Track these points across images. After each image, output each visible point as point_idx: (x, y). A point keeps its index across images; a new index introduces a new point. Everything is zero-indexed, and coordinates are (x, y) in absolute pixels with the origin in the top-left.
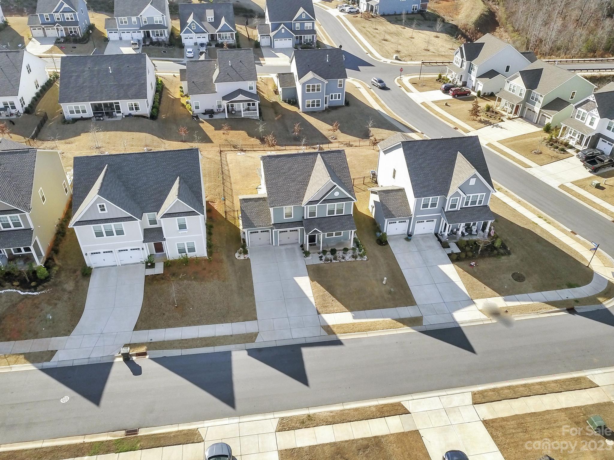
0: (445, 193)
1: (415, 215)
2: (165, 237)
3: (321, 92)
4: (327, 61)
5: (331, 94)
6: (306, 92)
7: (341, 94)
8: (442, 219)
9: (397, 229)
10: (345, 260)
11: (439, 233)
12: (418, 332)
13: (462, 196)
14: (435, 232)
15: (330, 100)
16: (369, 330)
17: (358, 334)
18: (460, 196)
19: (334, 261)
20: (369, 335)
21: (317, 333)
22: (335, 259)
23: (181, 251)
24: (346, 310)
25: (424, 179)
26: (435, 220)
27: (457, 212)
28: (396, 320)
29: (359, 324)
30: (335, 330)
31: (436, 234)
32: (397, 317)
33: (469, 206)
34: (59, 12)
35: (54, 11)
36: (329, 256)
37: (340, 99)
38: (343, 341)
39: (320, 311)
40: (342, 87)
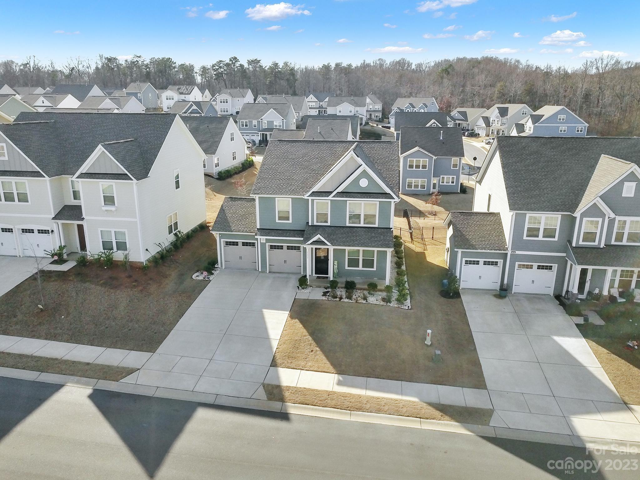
0: (571, 210)
1: (514, 247)
2: (84, 216)
3: (427, 169)
4: (441, 138)
5: (441, 176)
6: (408, 169)
7: (455, 177)
8: (569, 263)
9: (480, 277)
10: (367, 302)
11: (563, 294)
12: (477, 437)
13: (607, 217)
14: (557, 294)
15: (441, 184)
16: (360, 409)
17: (331, 412)
18: (603, 215)
19: (347, 300)
20: (353, 419)
21: (247, 393)
22: (349, 297)
23: (107, 245)
24: (331, 368)
25: (532, 186)
26: (555, 266)
27: (599, 250)
28: (430, 404)
29: (344, 395)
30: (287, 394)
31: (558, 297)
32: (434, 400)
33: (625, 242)
34: (188, 113)
35: (183, 111)
36: (340, 292)
37: (454, 184)
38: (291, 417)
39: (279, 361)
40: (458, 168)
